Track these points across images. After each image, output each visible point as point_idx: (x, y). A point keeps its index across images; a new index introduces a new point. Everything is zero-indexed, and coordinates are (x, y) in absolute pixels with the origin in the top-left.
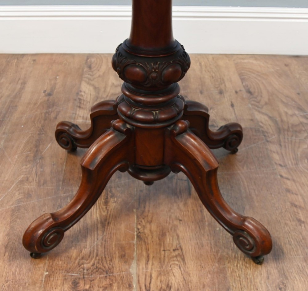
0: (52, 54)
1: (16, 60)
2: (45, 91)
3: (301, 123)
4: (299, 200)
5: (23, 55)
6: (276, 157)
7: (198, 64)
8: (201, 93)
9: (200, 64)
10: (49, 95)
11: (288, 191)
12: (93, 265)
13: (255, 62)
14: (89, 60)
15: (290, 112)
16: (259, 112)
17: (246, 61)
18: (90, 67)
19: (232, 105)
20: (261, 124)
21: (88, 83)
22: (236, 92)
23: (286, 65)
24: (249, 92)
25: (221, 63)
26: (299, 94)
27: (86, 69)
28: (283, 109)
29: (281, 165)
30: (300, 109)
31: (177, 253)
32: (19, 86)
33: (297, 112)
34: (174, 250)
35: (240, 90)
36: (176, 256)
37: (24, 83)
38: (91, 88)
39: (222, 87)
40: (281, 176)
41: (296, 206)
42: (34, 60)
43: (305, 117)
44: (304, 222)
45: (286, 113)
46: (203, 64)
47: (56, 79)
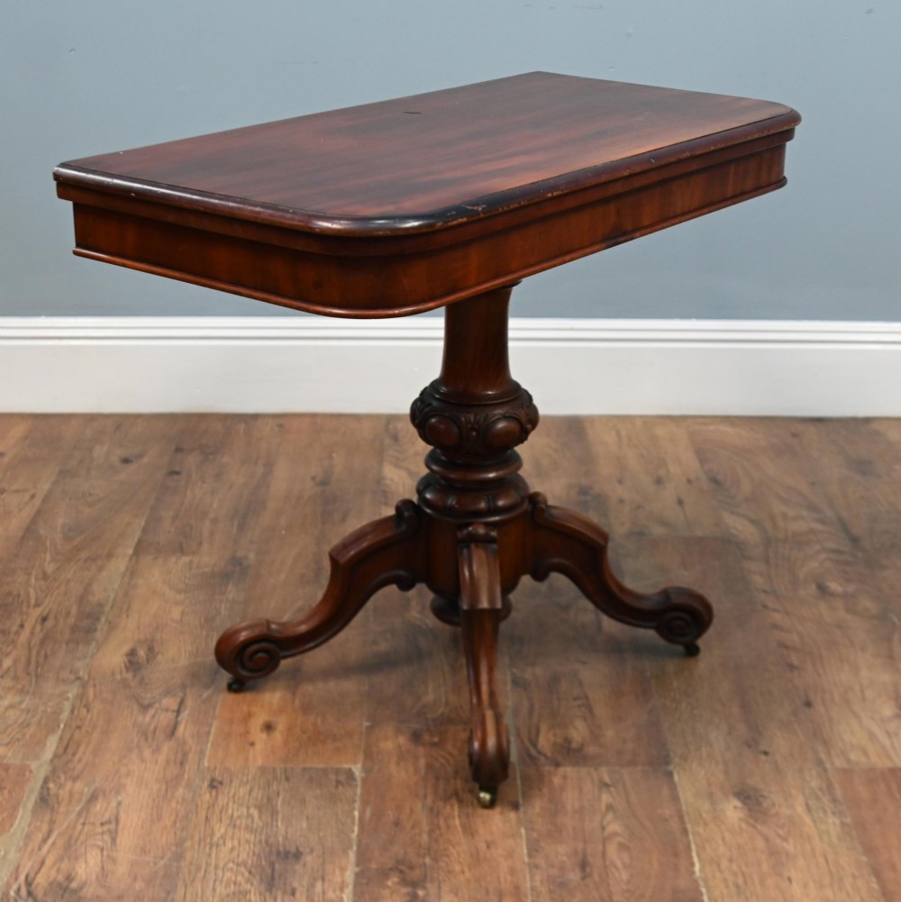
0: (314, 416)
1: (243, 426)
2: (313, 478)
3: (812, 531)
4: (793, 639)
5: (256, 417)
6: (758, 580)
7: (613, 433)
8: (620, 482)
9: (618, 434)
10: (324, 483)
11: (775, 626)
12: (442, 715)
13: (729, 430)
14: (391, 426)
15: (791, 513)
16: (732, 513)
17: (711, 428)
18: (395, 438)
19: (680, 502)
20: (734, 532)
21: (397, 466)
22: (689, 481)
23: (794, 435)
24: (715, 481)
25: (660, 431)
26: (813, 484)
27: (388, 441)
28: (778, 508)
29: (765, 592)
30: (812, 508)
31: (579, 702)
32: (260, 470)
33: (805, 513)
34: (575, 699)
35: (698, 479)
36: (579, 706)
37: (269, 465)
38: (404, 474)
39: (662, 472)
40: (765, 607)
41: (786, 647)
42: (280, 426)
43: (822, 521)
44: (797, 668)
45: (785, 516)
46: (623, 433)
47: (331, 457)
